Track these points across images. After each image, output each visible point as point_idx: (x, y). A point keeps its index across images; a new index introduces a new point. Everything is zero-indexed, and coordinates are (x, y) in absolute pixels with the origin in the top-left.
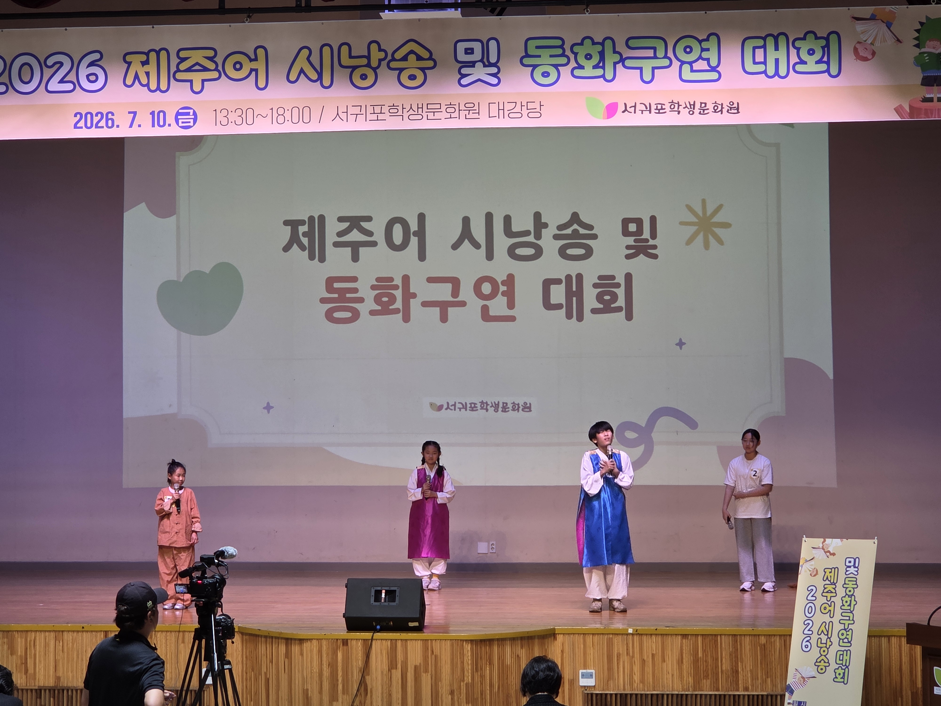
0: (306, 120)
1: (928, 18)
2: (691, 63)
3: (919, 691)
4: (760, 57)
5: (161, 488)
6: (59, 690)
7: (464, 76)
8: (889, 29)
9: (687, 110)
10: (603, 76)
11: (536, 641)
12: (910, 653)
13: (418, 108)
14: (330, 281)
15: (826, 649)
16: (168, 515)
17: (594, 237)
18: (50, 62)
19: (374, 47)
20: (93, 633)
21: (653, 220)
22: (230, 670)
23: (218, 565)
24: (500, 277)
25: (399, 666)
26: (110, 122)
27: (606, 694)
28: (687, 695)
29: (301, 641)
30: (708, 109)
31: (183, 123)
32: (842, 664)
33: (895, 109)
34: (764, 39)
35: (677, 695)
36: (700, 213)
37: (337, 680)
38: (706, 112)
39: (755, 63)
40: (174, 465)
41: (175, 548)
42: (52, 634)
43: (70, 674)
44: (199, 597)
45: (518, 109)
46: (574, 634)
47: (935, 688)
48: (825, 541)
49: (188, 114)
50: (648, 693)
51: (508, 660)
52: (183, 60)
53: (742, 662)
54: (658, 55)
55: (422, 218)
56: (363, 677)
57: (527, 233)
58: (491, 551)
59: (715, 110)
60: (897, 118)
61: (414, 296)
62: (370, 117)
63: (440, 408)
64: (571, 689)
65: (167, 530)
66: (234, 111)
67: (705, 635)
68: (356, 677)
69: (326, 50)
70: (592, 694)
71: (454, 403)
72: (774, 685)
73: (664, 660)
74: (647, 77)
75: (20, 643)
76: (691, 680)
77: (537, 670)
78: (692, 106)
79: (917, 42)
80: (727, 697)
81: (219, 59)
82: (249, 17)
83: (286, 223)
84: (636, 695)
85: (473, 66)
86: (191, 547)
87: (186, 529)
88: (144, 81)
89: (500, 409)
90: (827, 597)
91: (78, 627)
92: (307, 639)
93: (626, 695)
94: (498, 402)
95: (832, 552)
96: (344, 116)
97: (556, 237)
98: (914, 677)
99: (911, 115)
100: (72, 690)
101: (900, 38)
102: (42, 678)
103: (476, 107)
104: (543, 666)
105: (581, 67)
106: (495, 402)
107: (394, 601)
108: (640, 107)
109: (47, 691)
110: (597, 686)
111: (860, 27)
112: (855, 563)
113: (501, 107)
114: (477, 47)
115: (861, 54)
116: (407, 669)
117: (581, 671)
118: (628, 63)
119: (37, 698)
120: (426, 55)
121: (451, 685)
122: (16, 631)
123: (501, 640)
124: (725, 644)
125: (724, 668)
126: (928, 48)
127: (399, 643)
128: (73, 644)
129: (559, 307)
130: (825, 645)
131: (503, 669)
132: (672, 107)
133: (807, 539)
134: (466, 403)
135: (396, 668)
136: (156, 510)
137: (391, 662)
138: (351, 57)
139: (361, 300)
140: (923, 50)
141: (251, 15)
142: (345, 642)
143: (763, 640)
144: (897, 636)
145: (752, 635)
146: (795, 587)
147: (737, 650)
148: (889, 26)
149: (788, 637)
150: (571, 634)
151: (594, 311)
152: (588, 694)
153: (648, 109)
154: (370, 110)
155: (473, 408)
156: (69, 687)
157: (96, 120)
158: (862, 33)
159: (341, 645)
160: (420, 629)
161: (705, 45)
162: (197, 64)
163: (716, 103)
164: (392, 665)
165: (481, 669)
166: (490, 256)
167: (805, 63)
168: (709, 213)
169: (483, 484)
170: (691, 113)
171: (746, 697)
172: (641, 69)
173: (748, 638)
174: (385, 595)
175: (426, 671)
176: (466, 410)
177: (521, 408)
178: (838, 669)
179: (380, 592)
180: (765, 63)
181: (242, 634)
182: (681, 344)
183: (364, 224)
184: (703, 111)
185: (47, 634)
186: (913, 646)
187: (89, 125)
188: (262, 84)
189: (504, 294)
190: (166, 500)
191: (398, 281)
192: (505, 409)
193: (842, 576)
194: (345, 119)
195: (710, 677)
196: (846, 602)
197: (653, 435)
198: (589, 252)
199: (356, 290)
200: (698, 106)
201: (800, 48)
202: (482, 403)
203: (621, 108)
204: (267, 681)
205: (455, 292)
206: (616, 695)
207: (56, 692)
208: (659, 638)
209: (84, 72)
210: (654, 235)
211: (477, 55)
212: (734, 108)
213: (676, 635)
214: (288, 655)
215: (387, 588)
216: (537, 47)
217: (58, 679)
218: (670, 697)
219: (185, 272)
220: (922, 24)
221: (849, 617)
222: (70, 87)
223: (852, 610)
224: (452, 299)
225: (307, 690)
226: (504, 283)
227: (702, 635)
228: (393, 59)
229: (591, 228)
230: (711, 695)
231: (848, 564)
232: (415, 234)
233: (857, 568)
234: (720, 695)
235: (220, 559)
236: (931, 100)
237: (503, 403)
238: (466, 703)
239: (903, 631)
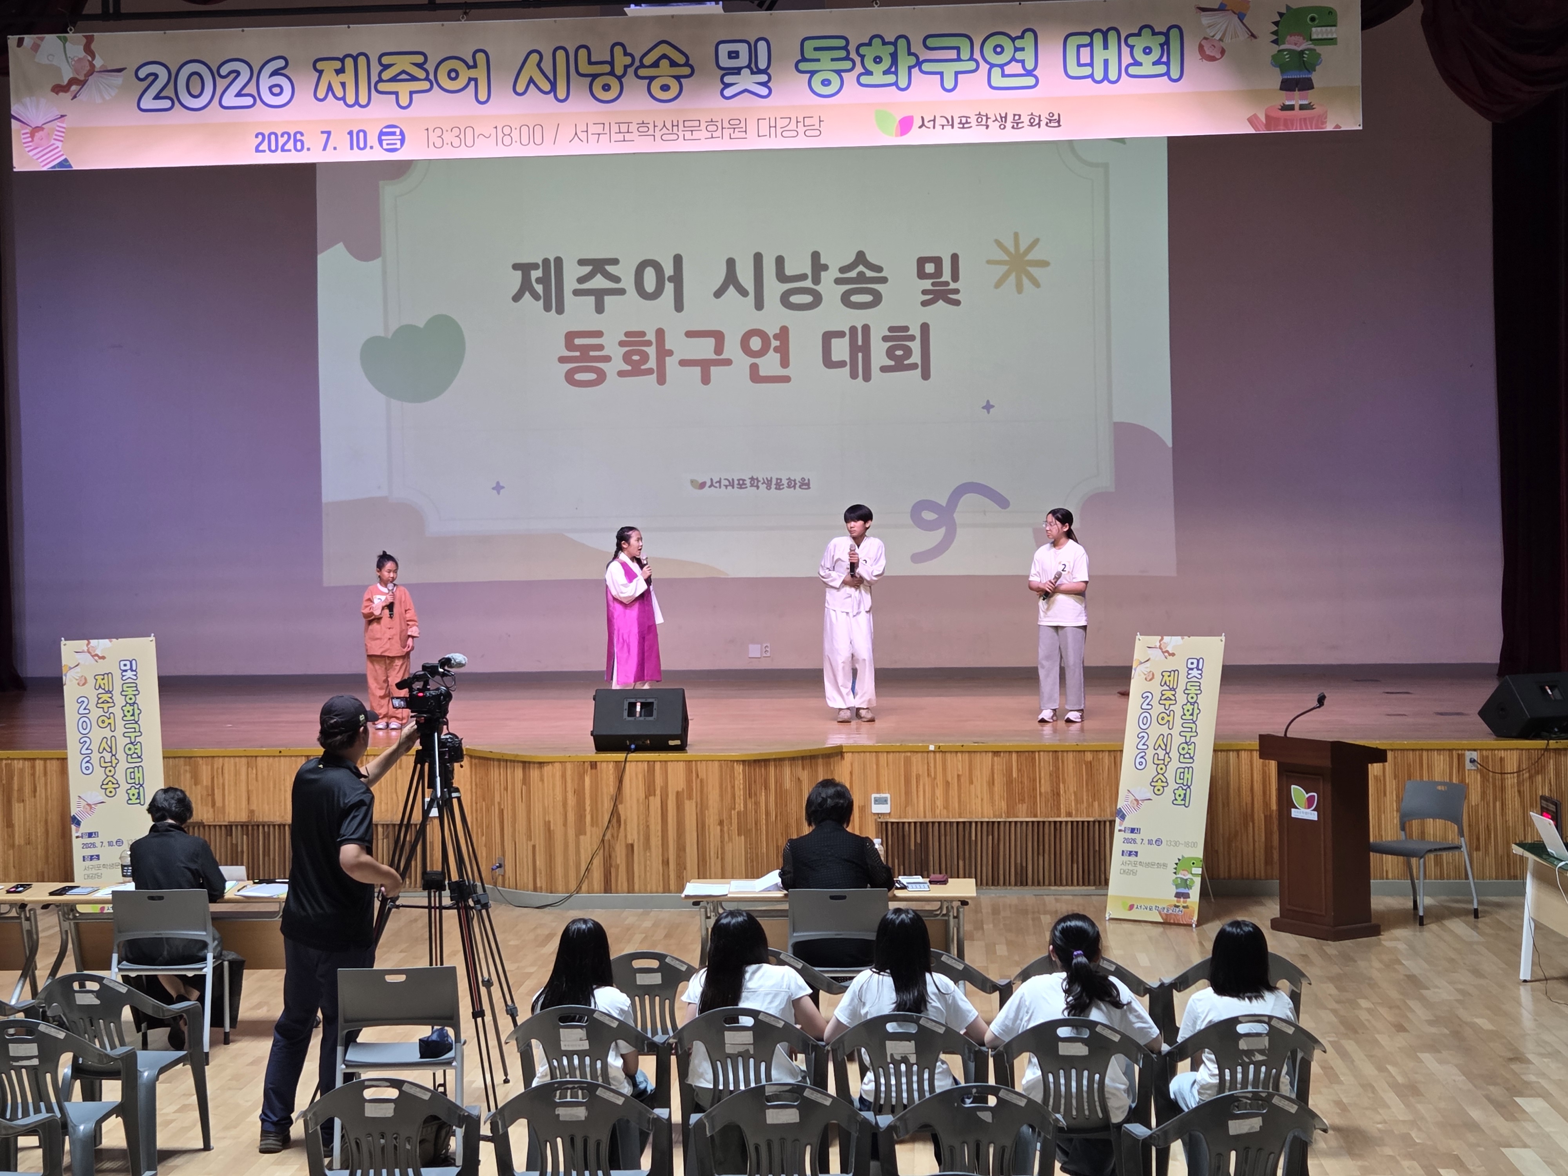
0: (538, 140)
1: (1288, 8)
2: (1002, 66)
3: (1274, 814)
4: (1085, 58)
5: (368, 586)
6: (253, 826)
7: (727, 86)
8: (1241, 21)
9: (997, 124)
10: (896, 84)
11: (820, 761)
12: (1263, 769)
13: (673, 126)
14: (570, 336)
15: (1164, 767)
16: (378, 619)
17: (884, 280)
18: (224, 71)
19: (618, 50)
20: (293, 758)
21: (955, 258)
22: (459, 799)
23: (443, 675)
24: (772, 330)
25: (658, 792)
26: (299, 145)
27: (904, 823)
28: (999, 822)
29: (541, 764)
30: (1023, 122)
31: (388, 144)
32: (1183, 784)
33: (1248, 119)
34: (1091, 35)
35: (988, 822)
36: (1012, 250)
37: (585, 810)
38: (1020, 125)
39: (1079, 65)
40: (384, 558)
41: (389, 657)
42: (244, 760)
43: (266, 807)
44: (420, 712)
45: (793, 126)
46: (864, 752)
47: (1293, 810)
48: (1162, 639)
49: (394, 134)
50: (954, 820)
51: (788, 784)
52: (386, 67)
53: (1064, 783)
54: (962, 57)
55: (678, 260)
56: (615, 805)
57: (803, 277)
58: (765, 655)
59: (1032, 123)
60: (1251, 131)
61: (670, 353)
62: (615, 137)
63: (702, 485)
64: (862, 817)
65: (378, 636)
66: (450, 130)
67: (1021, 752)
68: (606, 806)
69: (560, 54)
70: (887, 823)
71: (718, 480)
72: (1102, 809)
73: (971, 782)
74: (949, 84)
75: (205, 772)
76: (1004, 805)
77: (825, 796)
78: (1003, 119)
79: (1275, 37)
80: (1047, 824)
81: (430, 66)
82: (465, 13)
83: (516, 267)
84: (939, 823)
85: (739, 73)
86: (406, 656)
87: (400, 635)
88: (339, 93)
89: (773, 486)
90: (1165, 705)
91: (275, 751)
92: (549, 762)
93: (927, 823)
94: (771, 478)
95: (1171, 652)
96: (583, 136)
97: (838, 281)
98: (1268, 797)
99: (1268, 126)
100: (269, 826)
101: (1255, 33)
102: (232, 812)
103: (743, 125)
104: (831, 791)
105: (868, 73)
106: (767, 478)
107: (651, 715)
108: (940, 121)
109: (239, 827)
110: (892, 813)
111: (1206, 19)
112: (1198, 664)
113: (773, 124)
114: (743, 49)
115: (1208, 52)
116: (667, 795)
117: (874, 796)
118: (926, 67)
119: (227, 836)
120: (681, 60)
121: (720, 813)
122: (200, 757)
123: (779, 761)
124: (1044, 763)
125: (1043, 790)
126: (1289, 44)
127: (658, 765)
128: (269, 771)
129: (842, 364)
130: (1162, 762)
131: (781, 793)
132: (980, 120)
133: (1141, 637)
134: (733, 480)
135: (655, 795)
136: (363, 613)
137: (649, 787)
138: (590, 63)
139: (607, 359)
140: (1283, 47)
141: (468, 11)
142: (594, 765)
143: (1089, 757)
144: (1248, 750)
145: (1076, 751)
146: (1126, 694)
147: (1059, 769)
148: (1241, 17)
149: (1119, 753)
150: (861, 752)
151: (884, 369)
152: (882, 823)
153: (950, 123)
154: (615, 128)
155: (741, 485)
156: (265, 822)
157: (281, 141)
158: (1209, 27)
159: (589, 768)
160: (682, 748)
161: (1019, 43)
162: (403, 72)
163: (1032, 114)
164: (650, 791)
165: (756, 794)
166: (759, 305)
167: (1140, 64)
168: (1022, 249)
169: (755, 576)
170: (1002, 127)
171: (1070, 824)
172: (941, 74)
173: (1071, 755)
174: (641, 709)
175: (690, 798)
176: (733, 488)
177: (798, 484)
178: (1178, 789)
179: (634, 704)
180: (1091, 65)
181: (471, 757)
182: (988, 407)
183: (610, 268)
184: (1016, 125)
185: (237, 759)
186: (1267, 761)
187: (273, 148)
188: (483, 97)
189: (776, 350)
190: (376, 601)
191: (651, 336)
192: (779, 486)
193: (1183, 680)
194: (584, 138)
195: (1026, 801)
196: (1188, 710)
197: (955, 515)
198: (878, 298)
199: (601, 347)
200: (1010, 118)
201: (1134, 46)
202: (752, 479)
203: (917, 122)
204: (501, 812)
205: (719, 348)
206: (915, 823)
207: (250, 828)
208: (967, 755)
209: (266, 82)
210: (955, 277)
211: (743, 61)
212: (1055, 121)
213: (986, 752)
214: (526, 781)
215: (643, 701)
216: (816, 49)
217: (252, 812)
218: (979, 825)
219: (393, 327)
220: (1281, 15)
221: (1191, 728)
222: (249, 101)
223: (1194, 720)
224: (715, 357)
225: (549, 822)
226: (776, 337)
227: (1017, 752)
228: (642, 66)
229: (879, 269)
230: (1027, 822)
231: (1190, 666)
232: (670, 279)
233: (1201, 670)
234: (1038, 822)
235: (446, 668)
236: (1291, 108)
237: (777, 479)
238: (738, 835)
239: (1256, 744)
